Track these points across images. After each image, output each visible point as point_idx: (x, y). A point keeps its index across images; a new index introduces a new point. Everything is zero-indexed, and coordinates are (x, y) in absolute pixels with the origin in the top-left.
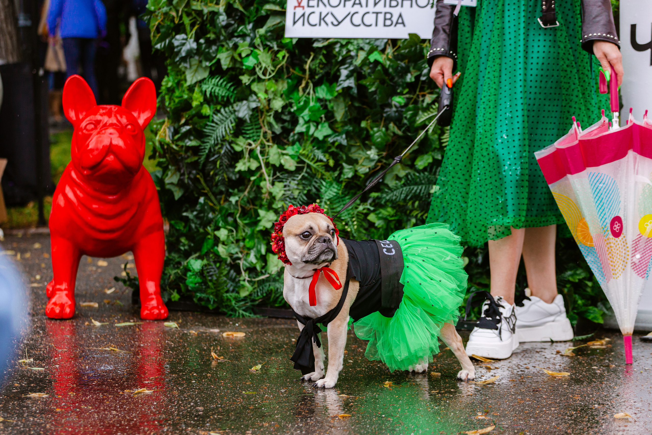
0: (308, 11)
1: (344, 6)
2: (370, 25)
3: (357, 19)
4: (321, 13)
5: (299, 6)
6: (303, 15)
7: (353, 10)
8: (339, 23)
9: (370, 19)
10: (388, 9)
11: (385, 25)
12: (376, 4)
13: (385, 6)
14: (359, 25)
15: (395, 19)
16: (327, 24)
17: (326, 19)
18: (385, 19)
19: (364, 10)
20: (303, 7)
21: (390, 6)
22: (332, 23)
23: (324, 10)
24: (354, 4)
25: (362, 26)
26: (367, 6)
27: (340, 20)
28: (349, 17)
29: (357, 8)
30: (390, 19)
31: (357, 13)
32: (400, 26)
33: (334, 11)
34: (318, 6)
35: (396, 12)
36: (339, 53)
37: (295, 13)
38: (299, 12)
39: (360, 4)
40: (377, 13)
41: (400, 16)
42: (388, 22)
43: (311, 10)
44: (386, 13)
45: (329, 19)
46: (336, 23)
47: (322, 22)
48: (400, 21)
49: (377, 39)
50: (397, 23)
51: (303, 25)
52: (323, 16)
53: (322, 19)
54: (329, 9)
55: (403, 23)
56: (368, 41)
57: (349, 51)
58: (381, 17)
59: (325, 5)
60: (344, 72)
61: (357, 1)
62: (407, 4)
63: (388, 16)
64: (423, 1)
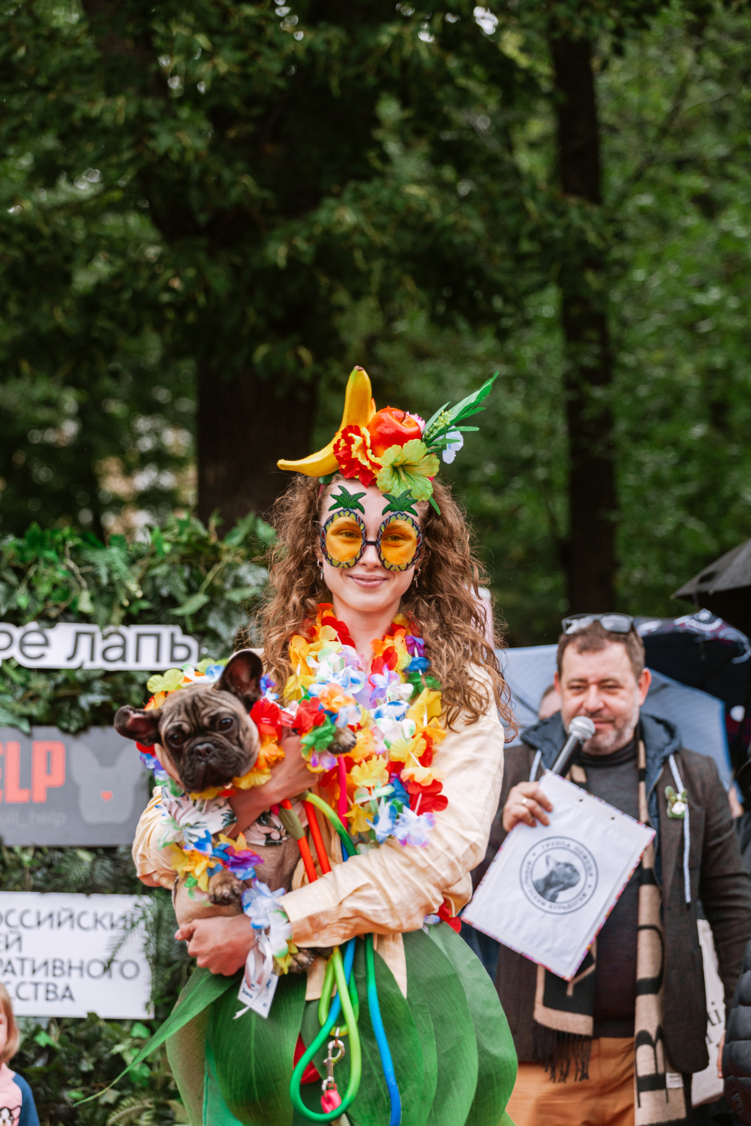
2: (28, 999)
9: (27, 991)
10: (51, 979)
11: (47, 999)
12: (34, 972)
13: (46, 975)
15: (60, 992)
18: (47, 991)
19: (18, 979)
21: (54, 976)
24: (6, 971)
29: (9, 976)
30: (54, 992)
32: (67, 1001)
35: (61, 983)
39: (13, 972)
40: (36, 984)
41: (67, 988)
42: (51, 996)
44: (48, 984)
48: (67, 994)
49: (35, 1018)
50: (64, 996)
55: (71, 997)
56: (23, 1019)
58: (42, 990)
61: (9, 968)
62: (75, 973)
63: (51, 988)
64: (97, 969)
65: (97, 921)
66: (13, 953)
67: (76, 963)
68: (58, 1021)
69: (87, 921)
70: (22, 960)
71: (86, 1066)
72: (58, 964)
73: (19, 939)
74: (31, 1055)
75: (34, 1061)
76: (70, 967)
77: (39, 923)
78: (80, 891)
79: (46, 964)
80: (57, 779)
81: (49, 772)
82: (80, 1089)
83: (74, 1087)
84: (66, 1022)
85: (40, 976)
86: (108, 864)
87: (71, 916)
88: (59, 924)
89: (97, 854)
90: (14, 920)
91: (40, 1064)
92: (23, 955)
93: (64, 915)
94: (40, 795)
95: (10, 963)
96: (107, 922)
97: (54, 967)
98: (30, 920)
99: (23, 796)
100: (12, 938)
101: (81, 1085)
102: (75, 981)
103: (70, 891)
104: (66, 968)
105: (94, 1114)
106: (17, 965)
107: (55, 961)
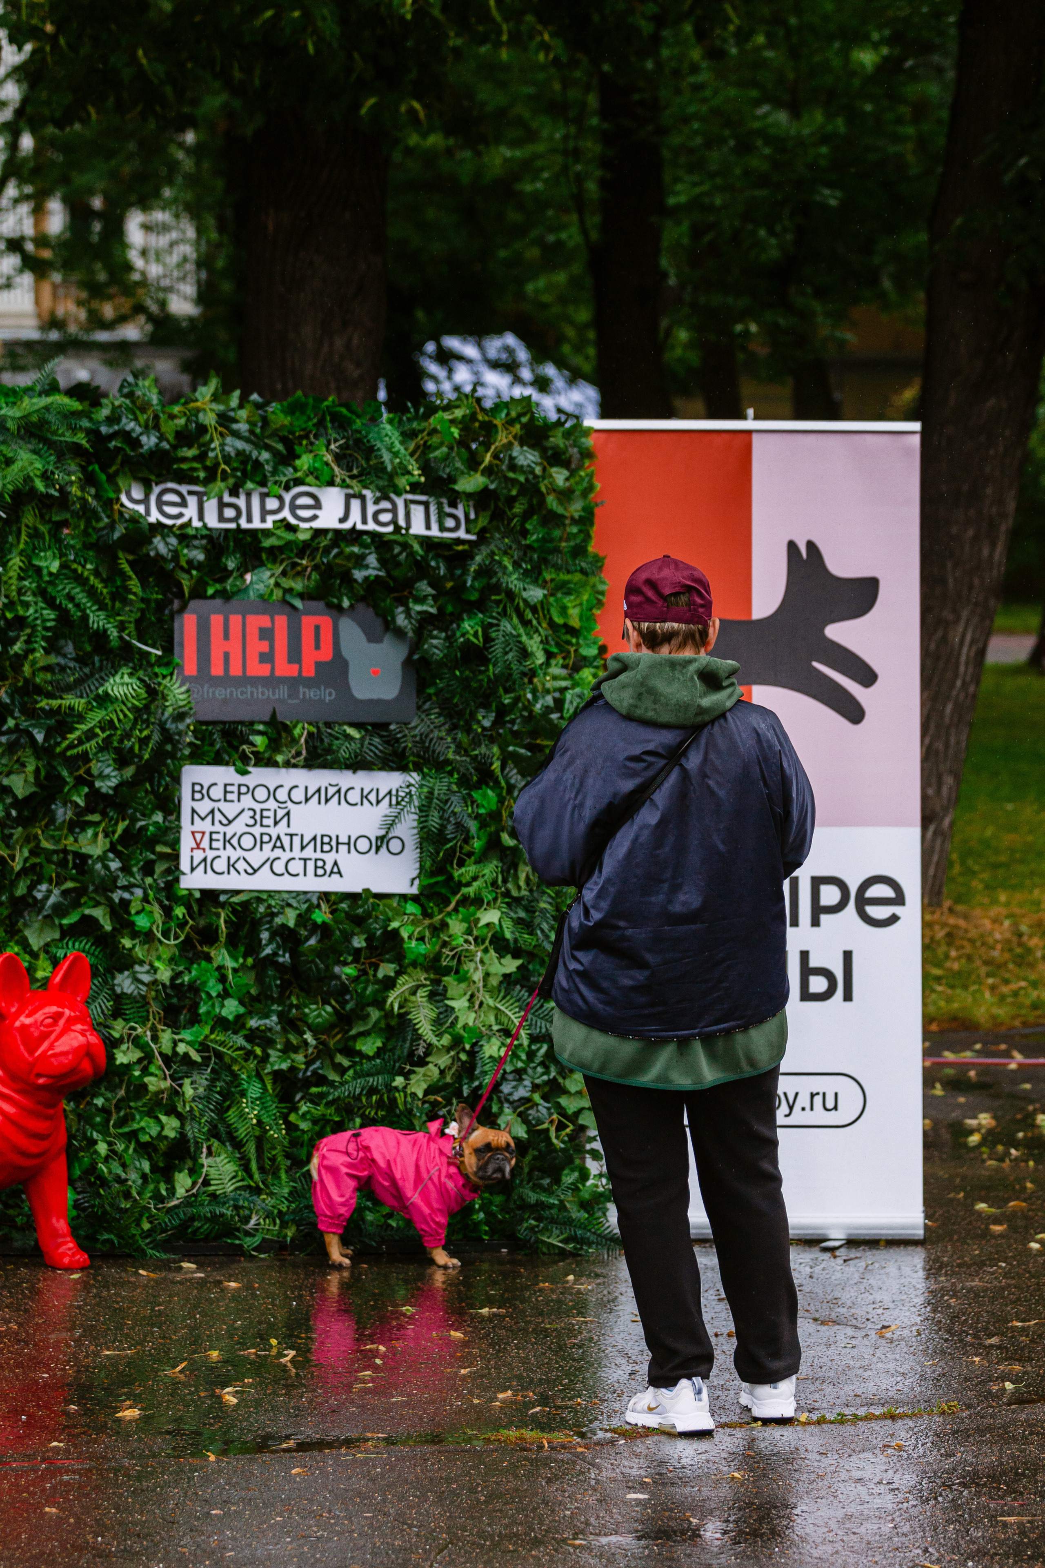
0: (211, 854)
1: (261, 849)
2: (297, 875)
3: (279, 867)
4: (229, 858)
5: (198, 847)
6: (205, 860)
7: (273, 855)
8: (255, 871)
9: (296, 867)
10: (319, 855)
11: (316, 875)
12: (303, 848)
13: (315, 851)
14: (282, 875)
15: (328, 868)
16: (239, 872)
17: (236, 866)
18: (316, 867)
19: (287, 855)
20: (204, 850)
21: (322, 851)
22: (246, 871)
23: (234, 855)
24: (275, 847)
25: (286, 875)
26: (291, 850)
27: (256, 867)
28: (269, 863)
29: (278, 852)
30: (323, 867)
31: (278, 858)
32: (335, 877)
33: (247, 855)
34: (225, 848)
35: (330, 858)
36: (256, 909)
37: (192, 857)
38: (198, 855)
39: (282, 847)
40: (305, 860)
41: (336, 863)
42: (320, 872)
43: (216, 853)
44: (316, 860)
45: (241, 865)
46: (250, 871)
47: (232, 869)
48: (335, 870)
49: (305, 893)
50: (332, 872)
51: (205, 872)
52: (232, 862)
53: (231, 866)
54: (240, 853)
55: (339, 873)
56: (294, 895)
57: (269, 906)
58: (310, 865)
59: (234, 848)
60: (265, 936)
61: (278, 844)
62: (343, 849)
63: (320, 864)
64: (363, 845)
65: (364, 797)
66: (282, 828)
67: (343, 839)
68: (325, 896)
69: (354, 796)
70: (291, 835)
71: (358, 942)
72: (326, 840)
73: (288, 814)
74: (304, 932)
75: (307, 939)
76: (338, 843)
77: (307, 800)
78: (348, 767)
79: (314, 838)
80: (326, 654)
81: (317, 647)
82: (353, 966)
83: (345, 964)
84: (333, 898)
85: (309, 852)
86: (376, 740)
87: (339, 791)
88: (327, 801)
89: (366, 730)
90: (282, 795)
91: (312, 942)
92: (290, 831)
93: (332, 791)
94: (309, 672)
95: (279, 838)
96: (372, 797)
97: (322, 843)
98: (298, 795)
99: (292, 670)
100: (281, 813)
101: (352, 962)
102: (343, 857)
103: (340, 768)
104: (334, 843)
105: (365, 989)
106: (286, 841)
107: (322, 836)
